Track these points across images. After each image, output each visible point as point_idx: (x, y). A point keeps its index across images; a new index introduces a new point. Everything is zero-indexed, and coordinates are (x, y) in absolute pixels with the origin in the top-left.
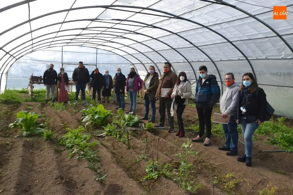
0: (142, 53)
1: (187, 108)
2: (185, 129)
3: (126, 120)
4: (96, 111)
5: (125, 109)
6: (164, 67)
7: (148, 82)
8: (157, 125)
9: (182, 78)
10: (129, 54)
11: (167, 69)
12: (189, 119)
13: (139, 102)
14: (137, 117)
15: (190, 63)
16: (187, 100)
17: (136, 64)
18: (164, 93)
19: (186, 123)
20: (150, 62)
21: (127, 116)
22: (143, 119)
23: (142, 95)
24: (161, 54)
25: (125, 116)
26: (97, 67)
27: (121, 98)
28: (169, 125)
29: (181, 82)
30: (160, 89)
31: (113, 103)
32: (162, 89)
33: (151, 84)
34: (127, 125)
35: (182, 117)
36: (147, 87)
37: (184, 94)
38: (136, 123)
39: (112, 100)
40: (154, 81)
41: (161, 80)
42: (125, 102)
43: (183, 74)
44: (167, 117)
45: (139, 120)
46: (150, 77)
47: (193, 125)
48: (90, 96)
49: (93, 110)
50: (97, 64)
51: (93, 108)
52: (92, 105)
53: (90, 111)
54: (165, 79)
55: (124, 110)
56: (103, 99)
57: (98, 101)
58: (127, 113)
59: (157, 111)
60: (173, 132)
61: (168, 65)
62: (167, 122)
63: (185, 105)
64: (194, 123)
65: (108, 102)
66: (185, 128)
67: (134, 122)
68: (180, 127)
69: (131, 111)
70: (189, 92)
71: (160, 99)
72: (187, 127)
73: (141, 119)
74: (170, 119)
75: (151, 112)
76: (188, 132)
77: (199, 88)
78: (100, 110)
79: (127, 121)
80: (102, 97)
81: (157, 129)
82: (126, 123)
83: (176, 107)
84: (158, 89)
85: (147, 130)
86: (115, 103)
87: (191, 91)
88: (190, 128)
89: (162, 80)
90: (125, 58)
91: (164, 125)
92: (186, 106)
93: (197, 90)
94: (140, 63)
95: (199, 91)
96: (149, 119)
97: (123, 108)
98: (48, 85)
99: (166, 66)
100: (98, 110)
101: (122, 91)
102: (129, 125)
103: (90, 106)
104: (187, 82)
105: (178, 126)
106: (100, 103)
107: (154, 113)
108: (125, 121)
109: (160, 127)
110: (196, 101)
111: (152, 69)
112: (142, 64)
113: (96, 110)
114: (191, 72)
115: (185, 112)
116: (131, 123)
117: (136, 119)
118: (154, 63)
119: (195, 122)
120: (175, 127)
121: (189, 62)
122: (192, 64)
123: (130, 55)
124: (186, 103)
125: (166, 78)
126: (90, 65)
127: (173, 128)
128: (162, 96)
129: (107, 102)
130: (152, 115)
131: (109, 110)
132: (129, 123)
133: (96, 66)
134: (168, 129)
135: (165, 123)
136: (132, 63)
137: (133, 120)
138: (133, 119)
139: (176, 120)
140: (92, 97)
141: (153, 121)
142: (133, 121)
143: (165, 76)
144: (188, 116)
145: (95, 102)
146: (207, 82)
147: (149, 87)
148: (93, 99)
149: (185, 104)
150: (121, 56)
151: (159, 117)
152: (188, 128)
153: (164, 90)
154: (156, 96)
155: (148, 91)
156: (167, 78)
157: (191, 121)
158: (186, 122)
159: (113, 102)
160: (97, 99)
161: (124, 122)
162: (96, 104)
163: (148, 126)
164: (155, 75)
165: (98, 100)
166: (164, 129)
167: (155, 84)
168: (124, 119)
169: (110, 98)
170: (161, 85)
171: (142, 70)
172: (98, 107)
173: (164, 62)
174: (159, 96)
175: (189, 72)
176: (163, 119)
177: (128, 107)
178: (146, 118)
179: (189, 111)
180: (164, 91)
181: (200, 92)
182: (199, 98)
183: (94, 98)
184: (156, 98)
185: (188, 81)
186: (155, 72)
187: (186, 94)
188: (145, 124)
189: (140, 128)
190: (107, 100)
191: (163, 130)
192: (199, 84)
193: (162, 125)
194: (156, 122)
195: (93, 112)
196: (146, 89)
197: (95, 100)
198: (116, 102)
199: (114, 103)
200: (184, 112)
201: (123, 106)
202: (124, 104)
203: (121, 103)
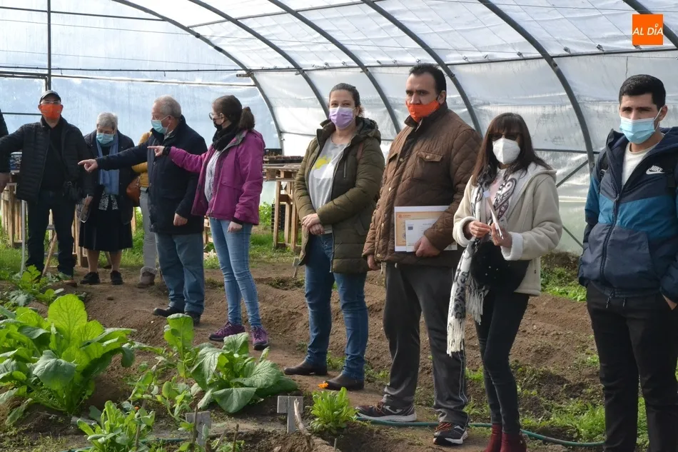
0: (295, 14)
1: (540, 308)
2: (530, 428)
3: (208, 381)
4: (41, 332)
5: (203, 318)
6: (410, 92)
7: (325, 171)
8: (372, 401)
9: (503, 149)
10: (228, 18)
11: (424, 100)
12: (552, 369)
13: (284, 275)
14: (268, 363)
15: (554, 66)
16: (538, 266)
17: (263, 70)
18: (408, 232)
19: (534, 392)
20: (340, 58)
21: (211, 358)
22: (303, 371)
23: (298, 240)
24: (399, 18)
25: (203, 356)
26: (53, 89)
27: (181, 256)
28: (438, 407)
29: (502, 172)
30: (390, 211)
31: (142, 286)
32: (397, 209)
33: (340, 185)
34: (212, 405)
35: (511, 360)
36: (321, 200)
37: (516, 237)
38: (261, 392)
39: (134, 269)
40: (357, 163)
41: (394, 164)
42: (207, 277)
43: (512, 127)
44: (426, 358)
45: (277, 376)
46: (335, 147)
47: (573, 405)
48: (17, 246)
49: (22, 328)
50: (50, 69)
51: (26, 315)
52: (22, 298)
53: (9, 336)
54: (414, 156)
55: (197, 323)
56: (84, 260)
57: (61, 275)
58: (217, 339)
59: (376, 325)
60: (460, 441)
61: (429, 78)
62: (426, 385)
63: (527, 296)
64: (575, 390)
65: (117, 279)
66: (527, 420)
67: (254, 390)
68: (497, 418)
69: (236, 329)
70: (548, 224)
71: (390, 264)
72: (538, 413)
73: (289, 372)
74: (443, 374)
75: (340, 332)
76: (545, 442)
77: (607, 203)
78: (63, 325)
79: (211, 385)
80: (77, 250)
81: (376, 428)
82: (208, 394)
83: (475, 306)
84: (379, 212)
85: (321, 433)
86: (152, 283)
87: (555, 220)
88: (556, 420)
89: (399, 163)
90: (207, 41)
91: (409, 404)
92: (531, 300)
93: (592, 214)
94: (288, 69)
95: (603, 219)
96: (335, 368)
99: (417, 87)
100: (53, 330)
101: (185, 221)
102: (223, 405)
103: (12, 301)
104: (533, 170)
105: (487, 410)
107: (359, 335)
108: (202, 383)
109: (388, 413)
110: (585, 271)
111: (345, 104)
112: (298, 69)
113: (39, 326)
114: (557, 109)
115: (529, 330)
116: (237, 392)
117: (263, 371)
118: (360, 64)
119: (582, 386)
120: (476, 417)
121: (550, 59)
122: (567, 66)
123: (235, 21)
124: (531, 284)
125: (419, 150)
126: (13, 75)
127: (463, 419)
128: (398, 249)
129: (109, 280)
130: (348, 350)
132: (224, 397)
133: (48, 85)
134: (433, 427)
135: (419, 390)
136: (244, 68)
137: (246, 376)
138: (247, 371)
139: (475, 372)
140: (23, 254)
141: (354, 382)
142: (247, 382)
143: (412, 139)
144: (543, 354)
145: (43, 280)
146: (656, 170)
147: (333, 196)
148: (28, 263)
149: (524, 288)
150: (187, 29)
151: (389, 359)
152: (546, 423)
153: (407, 215)
154: (367, 245)
155: (325, 219)
156: (428, 151)
157: (560, 380)
158: (531, 387)
159: (140, 279)
160: (51, 263)
161: (195, 388)
162: (43, 291)
163: (328, 412)
164: (365, 133)
165: (60, 268)
166: (415, 425)
167: (360, 183)
168: (199, 374)
169: (126, 257)
170: (395, 188)
171: (298, 103)
172: (53, 308)
173: (412, 60)
174: (385, 247)
175: (548, 110)
176: (405, 370)
177: (218, 308)
178: (317, 367)
179: (548, 327)
180: (408, 222)
181: (611, 225)
182: (604, 254)
183: (36, 257)
184: (366, 257)
185: (540, 162)
186: (363, 119)
187: (527, 234)
188: (308, 401)
189: (284, 422)
190: (109, 267)
191: (407, 434)
192: (607, 176)
193: (402, 404)
194: (367, 386)
195: (24, 339)
196: (312, 209)
197: (40, 267)
198: (157, 280)
199: (148, 283)
200: (521, 327)
201: (193, 304)
202: (198, 291)
203: (183, 283)
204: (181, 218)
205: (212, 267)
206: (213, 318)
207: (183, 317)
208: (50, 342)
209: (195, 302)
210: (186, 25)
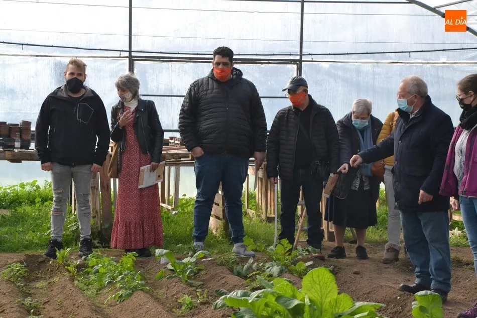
4: (296, 302)
5: (450, 296)
27: (426, 233)
31: (387, 262)
39: (379, 244)
48: (270, 220)
49: (279, 298)
50: (301, 55)
51: (282, 285)
52: (275, 270)
53: (267, 305)
55: (445, 301)
56: (331, 235)
57: (310, 248)
65: (362, 254)
78: (316, 297)
80: (327, 226)
86: (397, 259)
97: (443, 292)
98: (59, 168)
100: (307, 301)
103: (268, 272)
106: (320, 261)
113: (294, 297)
126: (268, 62)
129: (354, 254)
131: (366, 297)
133: (299, 69)
140: (276, 228)
145: (294, 252)
148: (281, 237)
150: (433, 10)
159: (384, 254)
160: (301, 237)
162: (294, 263)
165: (309, 242)
169: (371, 233)
172: (306, 280)
190: (354, 242)
195: (280, 308)
197: (291, 241)
198: (401, 256)
199: (393, 260)
201: (440, 282)
202: (444, 268)
203: (428, 260)
204: (427, 195)
205: (457, 246)
206: (460, 297)
207: (431, 294)
208: (304, 313)
209: (441, 279)
210: (433, 6)
